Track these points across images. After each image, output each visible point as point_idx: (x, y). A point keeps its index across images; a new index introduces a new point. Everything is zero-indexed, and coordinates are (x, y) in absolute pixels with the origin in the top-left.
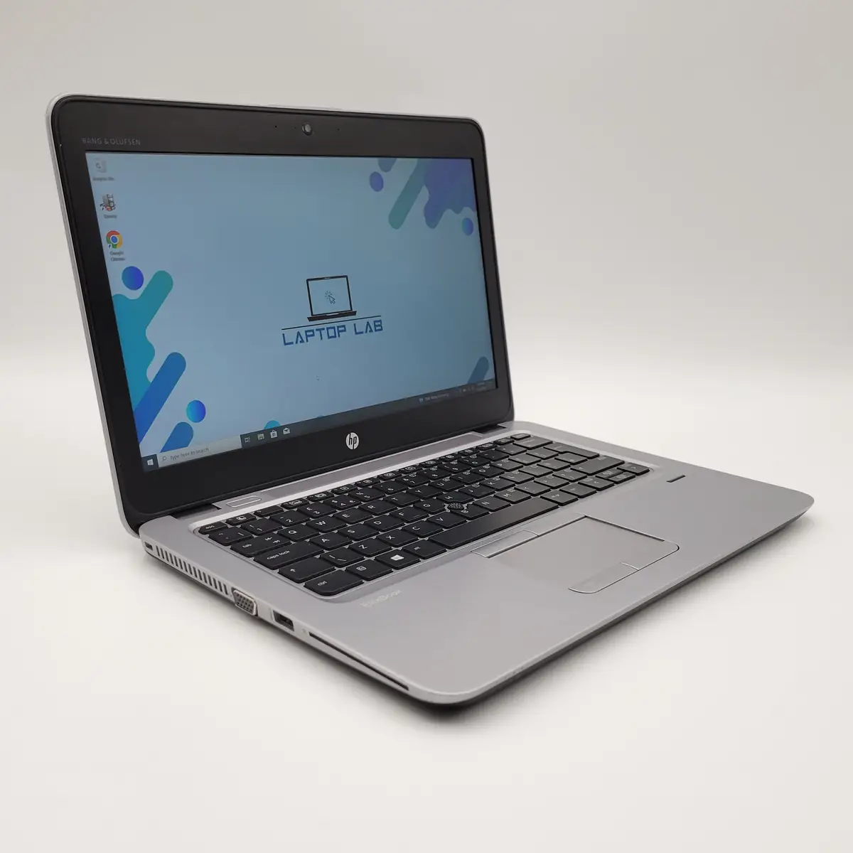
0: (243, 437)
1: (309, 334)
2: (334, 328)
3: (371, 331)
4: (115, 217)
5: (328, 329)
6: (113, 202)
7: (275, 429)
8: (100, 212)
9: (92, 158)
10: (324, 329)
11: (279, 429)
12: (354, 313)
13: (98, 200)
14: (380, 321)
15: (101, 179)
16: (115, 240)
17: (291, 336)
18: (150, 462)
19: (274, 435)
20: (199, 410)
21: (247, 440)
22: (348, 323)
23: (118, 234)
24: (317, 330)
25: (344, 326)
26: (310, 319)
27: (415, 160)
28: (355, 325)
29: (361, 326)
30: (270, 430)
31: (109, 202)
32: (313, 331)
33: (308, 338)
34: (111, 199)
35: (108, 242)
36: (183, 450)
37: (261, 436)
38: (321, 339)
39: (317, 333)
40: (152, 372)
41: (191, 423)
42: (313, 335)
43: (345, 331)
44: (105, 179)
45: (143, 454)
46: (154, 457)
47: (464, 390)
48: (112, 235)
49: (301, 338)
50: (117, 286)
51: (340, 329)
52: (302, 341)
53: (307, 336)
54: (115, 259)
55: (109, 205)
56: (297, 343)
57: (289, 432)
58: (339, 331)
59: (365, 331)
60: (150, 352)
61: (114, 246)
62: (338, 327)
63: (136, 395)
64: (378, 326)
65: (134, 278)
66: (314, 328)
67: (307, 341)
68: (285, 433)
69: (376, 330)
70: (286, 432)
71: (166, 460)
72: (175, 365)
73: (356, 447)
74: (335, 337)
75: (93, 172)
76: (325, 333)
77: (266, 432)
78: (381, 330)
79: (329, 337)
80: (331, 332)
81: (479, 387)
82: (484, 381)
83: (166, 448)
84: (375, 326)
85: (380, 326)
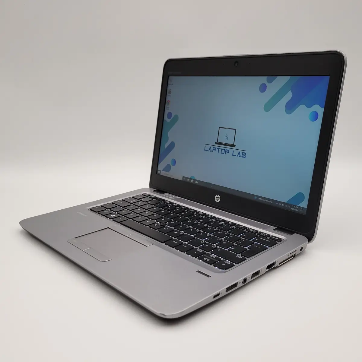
0: (183, 177)
1: (214, 149)
2: (224, 150)
3: (240, 156)
4: (170, 96)
5: (222, 149)
7: (193, 179)
8: (168, 94)
9: (170, 78)
10: (220, 149)
11: (195, 180)
12: (234, 146)
13: (168, 90)
14: (245, 153)
16: (168, 103)
17: (208, 148)
19: (192, 181)
20: (174, 162)
21: (184, 179)
23: (169, 101)
24: (218, 148)
25: (229, 150)
26: (216, 143)
27: (289, 77)
28: (233, 151)
32: (216, 148)
33: (214, 151)
36: (167, 173)
37: (188, 180)
38: (218, 152)
39: (217, 150)
40: (166, 146)
41: (171, 166)
42: (215, 150)
43: (228, 152)
44: (171, 84)
45: (158, 169)
46: (160, 171)
49: (211, 149)
50: (166, 118)
52: (211, 151)
53: (213, 150)
54: (167, 109)
55: (170, 92)
56: (209, 151)
57: (197, 183)
58: (226, 152)
59: (237, 155)
60: (167, 139)
61: (168, 105)
62: (226, 150)
63: (162, 151)
64: (244, 155)
65: (170, 115)
67: (213, 151)
69: (242, 157)
70: (196, 182)
71: (162, 173)
72: (172, 145)
73: (218, 201)
74: (224, 153)
75: (169, 82)
76: (220, 150)
77: (191, 179)
78: (245, 157)
79: (221, 153)
80: (223, 151)
81: (293, 208)
82: (297, 206)
83: (163, 170)
84: (242, 155)
85: (245, 155)
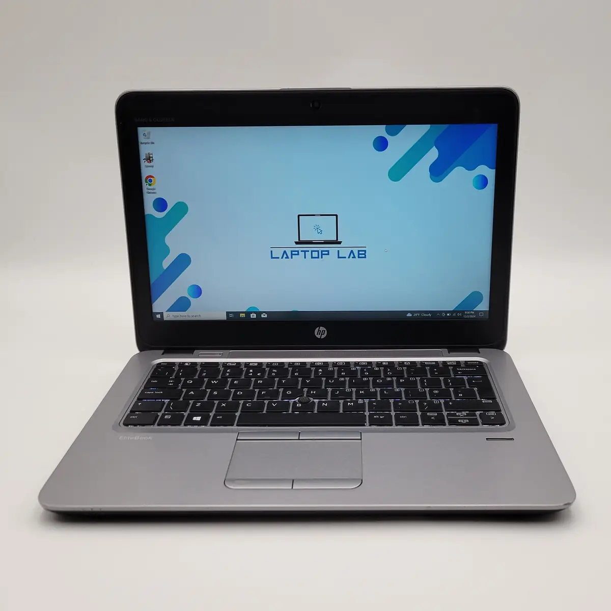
0: (228, 313)
1: (294, 253)
2: (318, 251)
3: (354, 257)
4: (153, 167)
5: (312, 251)
6: (152, 157)
7: (255, 312)
8: (144, 164)
9: (142, 131)
10: (308, 251)
11: (259, 313)
12: (340, 243)
13: (143, 156)
14: (365, 251)
15: (146, 143)
16: (151, 181)
17: (278, 253)
18: (158, 316)
19: (253, 316)
20: (197, 291)
21: (231, 315)
22: (333, 249)
23: (153, 177)
24: (302, 251)
25: (328, 251)
26: (297, 243)
27: (428, 126)
28: (338, 251)
29: (345, 252)
30: (251, 313)
31: (150, 157)
32: (298, 251)
33: (293, 256)
34: (151, 156)
35: (146, 182)
36: (181, 313)
38: (305, 258)
39: (302, 254)
40: (166, 264)
41: (191, 299)
42: (298, 254)
43: (328, 254)
44: (149, 143)
45: (154, 311)
46: (162, 314)
47: (448, 315)
48: (150, 178)
49: (287, 255)
50: (149, 209)
51: (323, 253)
52: (287, 257)
53: (292, 254)
54: (149, 193)
55: (149, 159)
56: (282, 258)
57: (266, 316)
58: (322, 254)
59: (347, 257)
60: (166, 251)
61: (150, 185)
62: (322, 251)
63: (154, 276)
64: (362, 254)
65: (161, 204)
66: (300, 250)
67: (292, 258)
68: (262, 316)
69: (359, 257)
70: (264, 316)
71: (169, 316)
72: (183, 261)
73: (323, 337)
74: (318, 257)
75: (141, 139)
76: (308, 254)
77: (248, 313)
78: (365, 257)
79: (312, 257)
80: (315, 254)
81: (467, 314)
82: (473, 311)
83: (169, 310)
84: (359, 254)
85: (365, 254)
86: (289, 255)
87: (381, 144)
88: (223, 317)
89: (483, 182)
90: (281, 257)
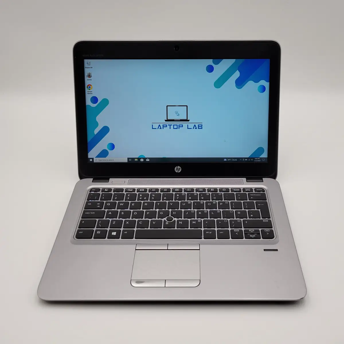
0: (128, 159)
1: (165, 126)
2: (177, 125)
3: (196, 128)
4: (91, 80)
5: (174, 125)
6: (91, 75)
7: (143, 158)
8: (86, 78)
9: (86, 61)
10: (172, 125)
11: (145, 159)
12: (189, 121)
13: (86, 74)
14: (202, 125)
15: (88, 68)
16: (90, 87)
17: (156, 126)
18: (91, 160)
19: (142, 160)
20: (112, 147)
21: (130, 160)
23: (91, 85)
24: (168, 125)
25: (182, 125)
26: (166, 121)
27: (235, 60)
28: (188, 125)
29: (191, 126)
30: (141, 158)
31: (90, 75)
32: (166, 125)
33: (164, 128)
34: (91, 74)
35: (87, 88)
36: (103, 159)
37: (136, 160)
38: (170, 128)
40: (96, 131)
41: (108, 150)
42: (166, 127)
43: (182, 127)
44: (89, 68)
45: (89, 157)
46: (93, 159)
47: (246, 160)
48: (89, 86)
49: (160, 127)
50: (88, 102)
51: (180, 126)
52: (161, 128)
53: (163, 127)
54: (89, 94)
55: (89, 76)
57: (149, 160)
58: (179, 127)
59: (192, 128)
60: (97, 124)
61: (89, 89)
62: (179, 125)
63: (90, 138)
64: (200, 127)
65: (95, 100)
66: (167, 124)
67: (163, 129)
68: (147, 160)
69: (199, 128)
70: (148, 160)
71: (97, 160)
72: (105, 130)
74: (177, 128)
75: (86, 65)
76: (172, 127)
77: (139, 159)
78: (202, 128)
79: (174, 128)
80: (175, 127)
81: (256, 160)
82: (259, 158)
83: (97, 157)
84: (199, 127)
85: (201, 127)
86: (162, 127)
87: (210, 69)
88: (126, 161)
89: (263, 89)
90: (157, 128)
